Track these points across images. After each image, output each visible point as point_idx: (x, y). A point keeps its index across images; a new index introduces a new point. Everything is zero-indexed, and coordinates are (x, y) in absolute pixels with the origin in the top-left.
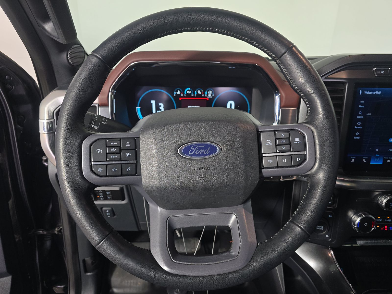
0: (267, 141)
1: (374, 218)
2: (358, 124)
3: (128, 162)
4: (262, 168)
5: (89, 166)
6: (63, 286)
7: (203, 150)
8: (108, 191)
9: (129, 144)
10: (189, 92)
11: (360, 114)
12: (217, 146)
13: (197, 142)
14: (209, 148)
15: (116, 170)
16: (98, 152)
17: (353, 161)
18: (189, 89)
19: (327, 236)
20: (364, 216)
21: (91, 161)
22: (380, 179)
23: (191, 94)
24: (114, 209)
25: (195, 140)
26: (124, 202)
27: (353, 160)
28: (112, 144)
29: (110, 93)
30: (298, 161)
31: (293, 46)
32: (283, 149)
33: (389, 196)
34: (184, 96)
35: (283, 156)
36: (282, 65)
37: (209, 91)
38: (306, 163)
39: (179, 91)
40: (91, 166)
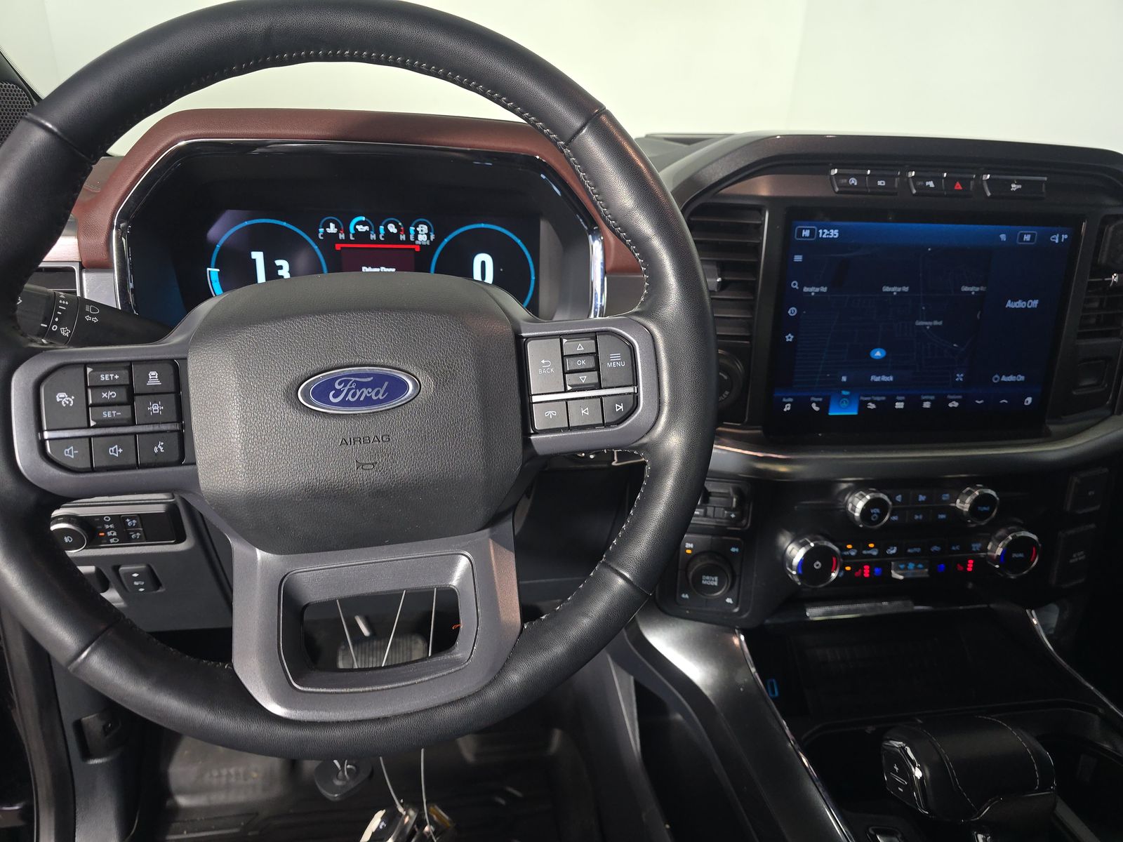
0: (543, 362)
1: (836, 549)
2: (789, 312)
3: (156, 428)
4: (532, 432)
5: (35, 444)
6: (18, 804)
7: (370, 390)
8: (132, 517)
9: (157, 377)
10: (361, 228)
11: (794, 287)
12: (409, 378)
13: (350, 369)
14: (386, 384)
15: (120, 450)
16: (63, 403)
17: (787, 408)
18: (363, 219)
19: (729, 600)
20: (812, 545)
21: (40, 429)
22: (850, 451)
23: (367, 233)
24: (153, 567)
25: (347, 361)
26: (181, 547)
27: (786, 406)
28: (105, 377)
29: (114, 232)
30: (617, 410)
31: (602, 110)
32: (581, 383)
33: (868, 492)
34: (347, 239)
35: (582, 401)
36: (576, 162)
37: (420, 226)
38: (636, 415)
39: (332, 225)
40: (42, 443)
